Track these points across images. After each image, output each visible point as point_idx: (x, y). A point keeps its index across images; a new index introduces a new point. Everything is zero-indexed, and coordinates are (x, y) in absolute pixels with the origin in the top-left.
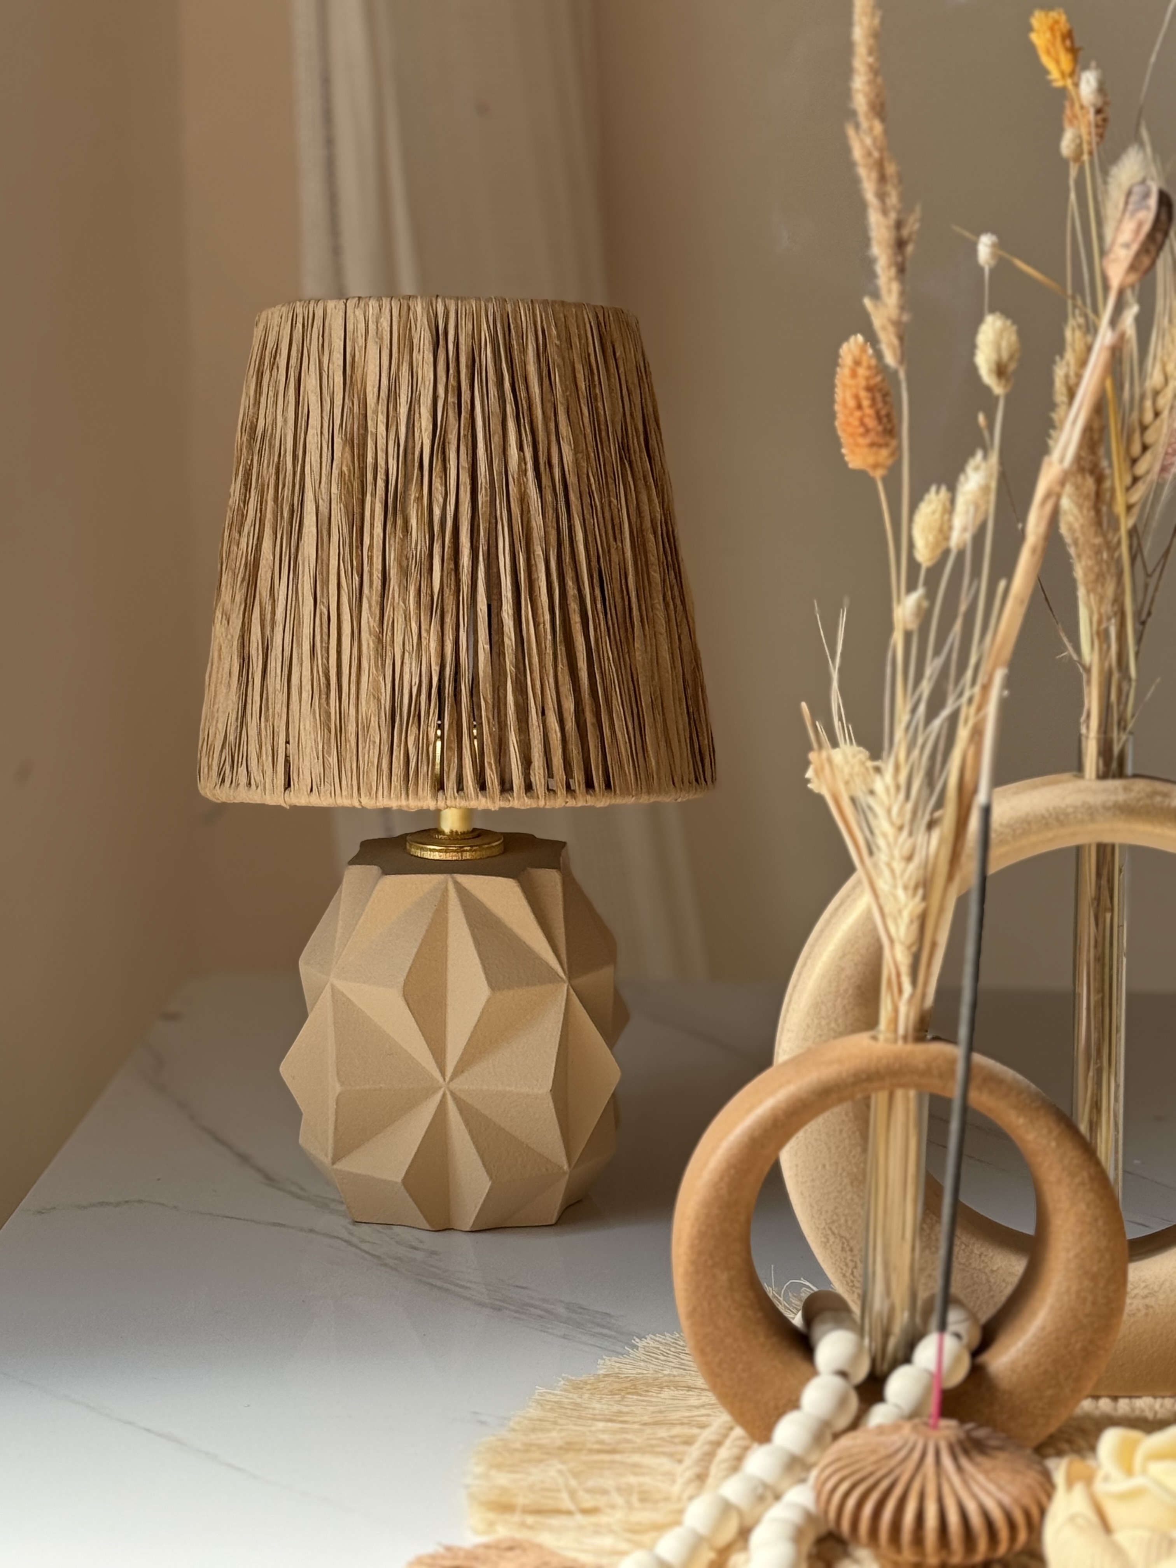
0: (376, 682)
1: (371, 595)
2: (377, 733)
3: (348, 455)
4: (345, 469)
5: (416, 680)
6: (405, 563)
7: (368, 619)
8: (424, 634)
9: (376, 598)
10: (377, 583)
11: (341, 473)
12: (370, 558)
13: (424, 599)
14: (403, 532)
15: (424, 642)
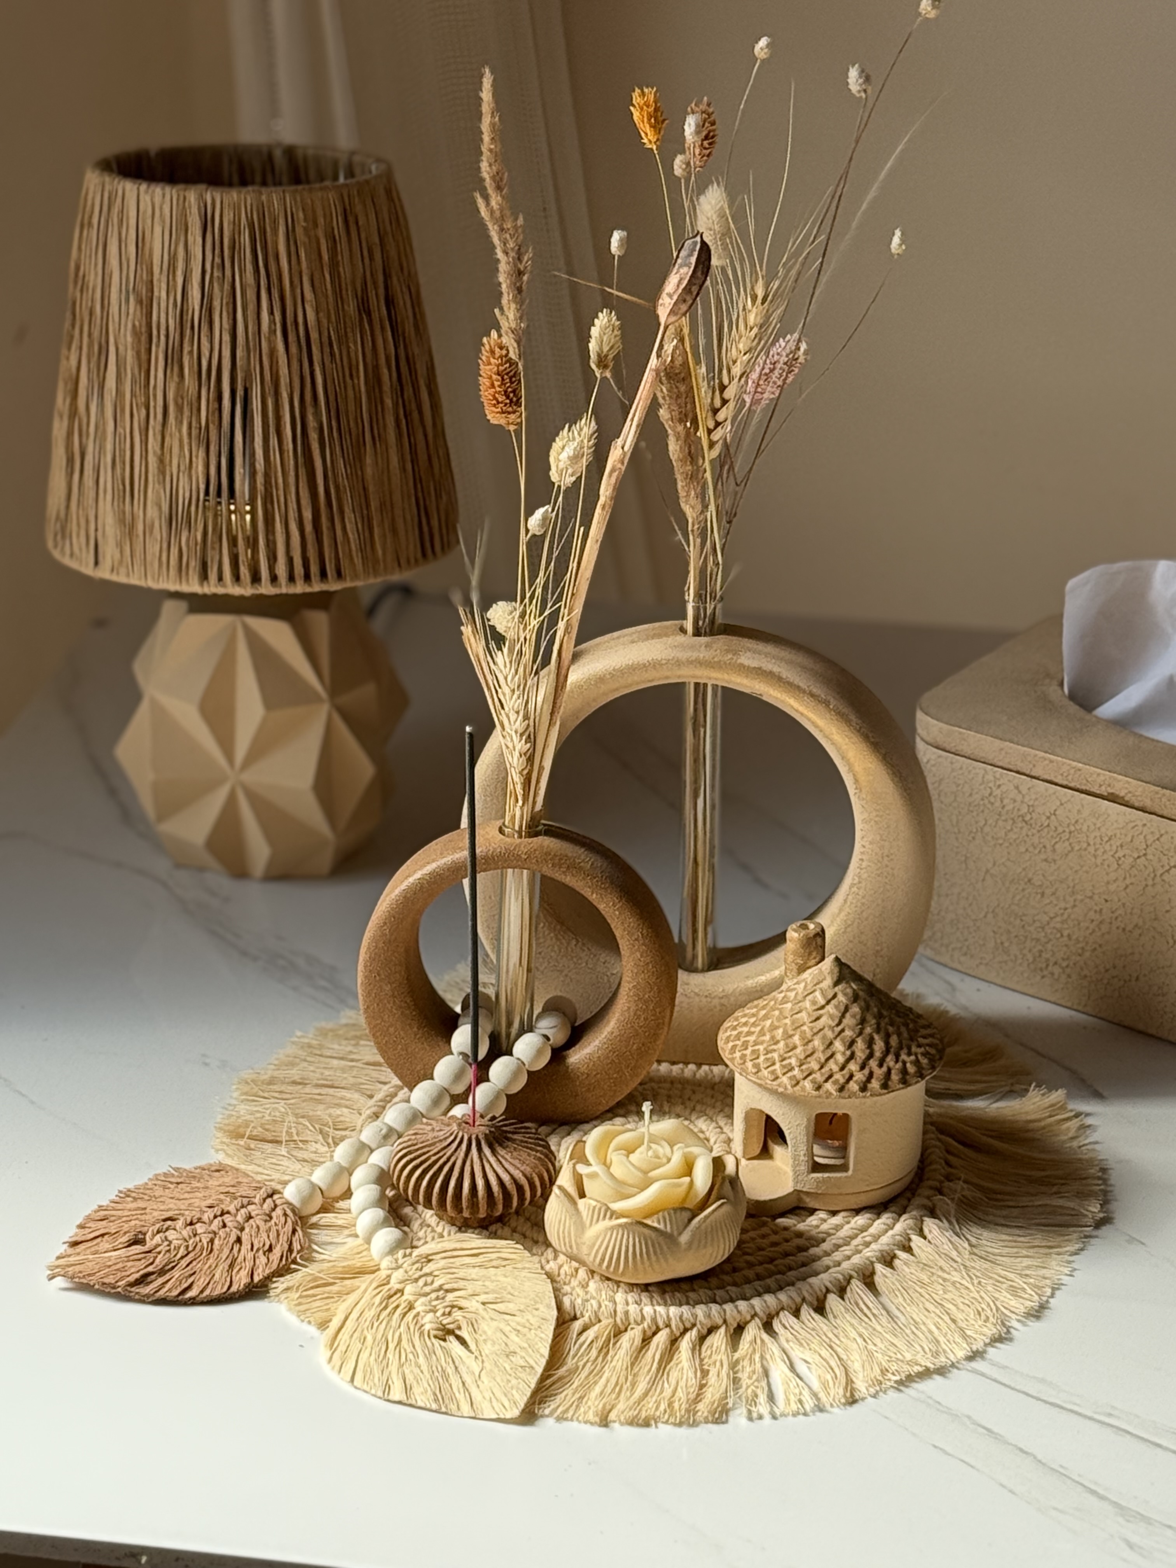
0: (158, 493)
1: (155, 424)
2: (159, 531)
3: (138, 313)
4: (137, 323)
5: (187, 495)
6: (180, 401)
7: (153, 444)
8: (194, 459)
9: (159, 428)
10: (160, 416)
11: (134, 326)
12: (155, 396)
13: (194, 432)
14: (179, 377)
15: (194, 465)
